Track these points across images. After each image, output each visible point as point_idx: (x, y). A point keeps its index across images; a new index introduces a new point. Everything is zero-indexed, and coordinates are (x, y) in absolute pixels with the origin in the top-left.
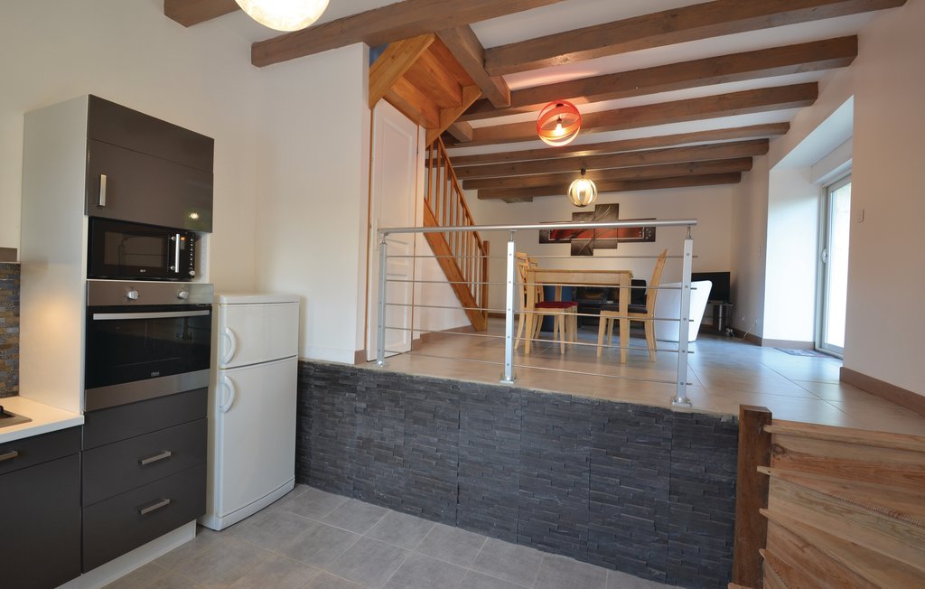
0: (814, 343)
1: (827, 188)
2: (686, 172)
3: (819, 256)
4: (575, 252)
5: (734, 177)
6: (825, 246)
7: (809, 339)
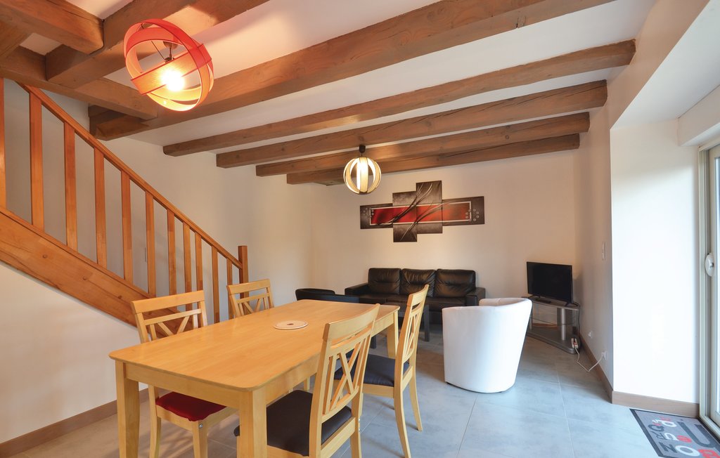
0: (698, 405)
1: (708, 152)
2: (500, 140)
3: (699, 265)
4: (398, 238)
5: (571, 141)
6: (710, 250)
7: (690, 399)
